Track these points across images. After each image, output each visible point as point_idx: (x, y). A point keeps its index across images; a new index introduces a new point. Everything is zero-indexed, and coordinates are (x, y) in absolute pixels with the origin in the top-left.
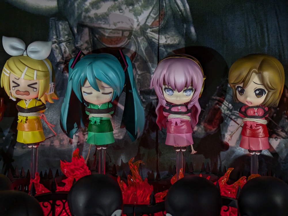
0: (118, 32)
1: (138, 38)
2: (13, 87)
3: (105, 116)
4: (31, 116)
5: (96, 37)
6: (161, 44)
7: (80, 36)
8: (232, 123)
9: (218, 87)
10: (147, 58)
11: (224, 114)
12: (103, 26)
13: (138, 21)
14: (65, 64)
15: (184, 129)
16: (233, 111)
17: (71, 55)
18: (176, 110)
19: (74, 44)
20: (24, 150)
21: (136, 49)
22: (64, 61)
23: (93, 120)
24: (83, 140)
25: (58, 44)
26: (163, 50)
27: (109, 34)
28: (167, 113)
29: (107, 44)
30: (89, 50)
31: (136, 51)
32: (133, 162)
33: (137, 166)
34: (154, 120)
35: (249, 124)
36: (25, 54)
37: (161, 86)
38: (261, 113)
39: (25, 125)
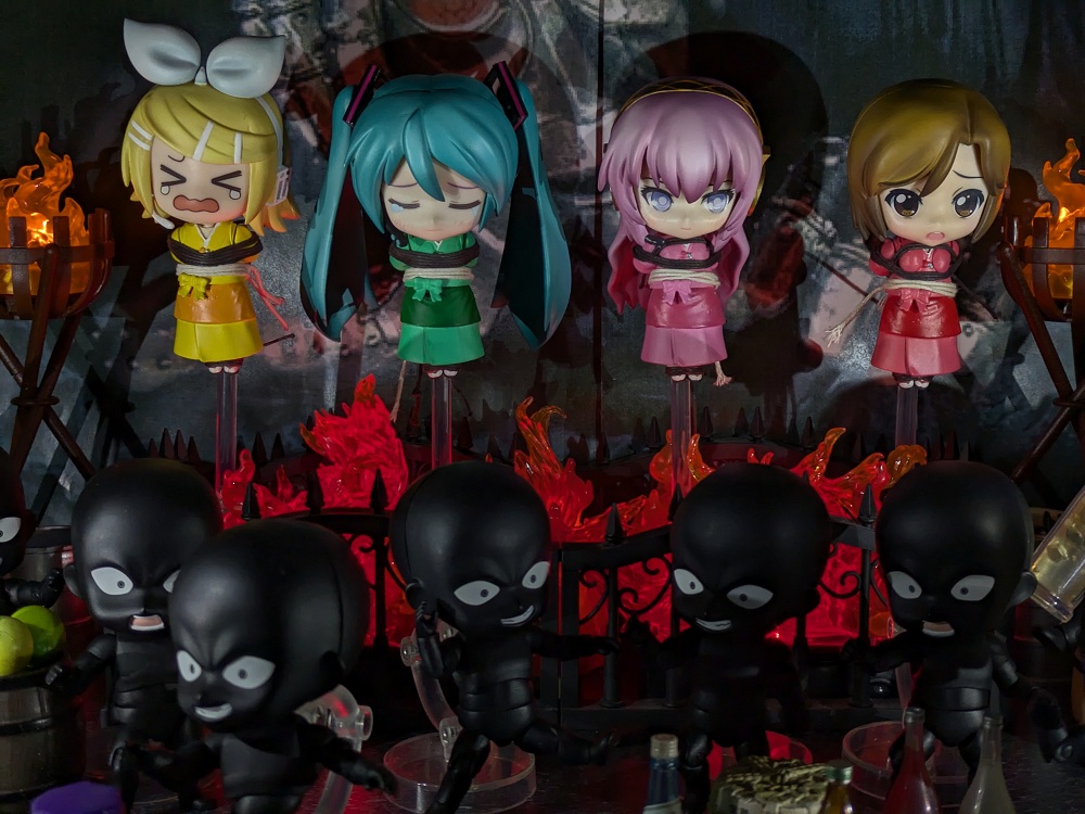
1: (533, 2)
2: (164, 184)
3: (455, 275)
4: (222, 275)
6: (611, 23)
9: (791, 168)
10: (562, 69)
11: (812, 256)
14: (289, 88)
15: (698, 315)
16: (839, 245)
17: (311, 57)
18: (677, 256)
19: (320, 21)
20: (166, 372)
21: (527, 39)
22: (288, 79)
23: (420, 287)
24: (358, 341)
25: (263, 21)
26: (615, 45)
28: (646, 264)
29: (431, 23)
30: (371, 42)
31: (527, 45)
32: (529, 412)
33: (543, 425)
34: (588, 274)
35: (908, 299)
36: (200, 80)
37: (632, 183)
38: (942, 264)
39: (202, 304)
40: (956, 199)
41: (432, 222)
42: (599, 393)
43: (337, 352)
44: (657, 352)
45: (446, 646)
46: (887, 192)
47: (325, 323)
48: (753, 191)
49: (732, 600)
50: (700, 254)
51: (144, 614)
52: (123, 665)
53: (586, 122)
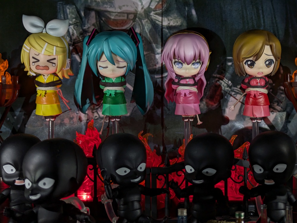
0: (124, 15)
1: (142, 21)
2: (33, 62)
3: (119, 89)
4: (50, 90)
5: (102, 20)
6: (165, 26)
7: (87, 19)
8: (231, 99)
9: (218, 66)
10: (151, 39)
11: (224, 91)
12: (109, 9)
13: (142, 4)
14: (73, 46)
15: (192, 100)
16: (233, 88)
17: (79, 37)
18: (185, 83)
19: (82, 27)
21: (141, 31)
22: (72, 43)
23: (108, 92)
24: (92, 118)
26: (166, 32)
27: (115, 17)
28: (175, 86)
29: (113, 27)
31: (141, 32)
32: (142, 135)
33: (146, 139)
34: (159, 97)
35: (253, 94)
36: (44, 32)
37: (171, 60)
38: (263, 83)
39: (44, 99)
40: (266, 62)
41: (112, 72)
42: (163, 132)
43: (86, 121)
44: (180, 111)
45: (114, 190)
46: (245, 61)
47: (81, 107)
48: (207, 63)
49: (203, 173)
50: (191, 82)
51: (19, 179)
52: (12, 197)
53: (158, 54)
